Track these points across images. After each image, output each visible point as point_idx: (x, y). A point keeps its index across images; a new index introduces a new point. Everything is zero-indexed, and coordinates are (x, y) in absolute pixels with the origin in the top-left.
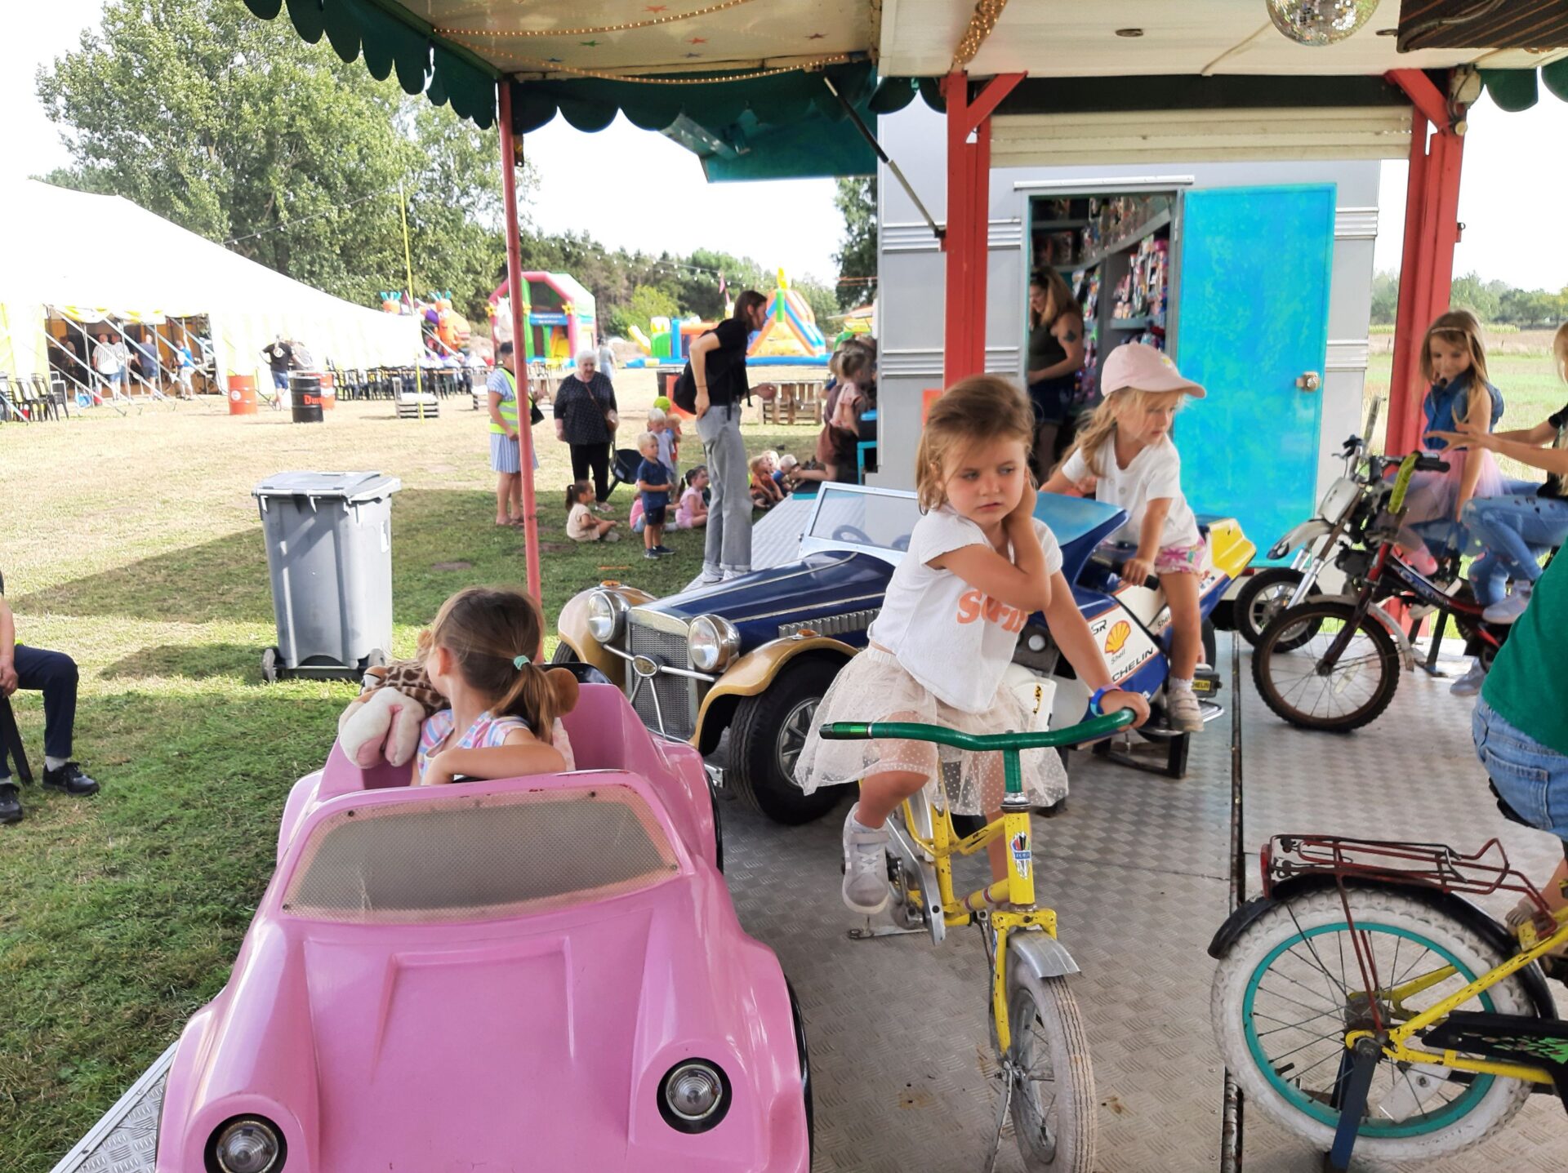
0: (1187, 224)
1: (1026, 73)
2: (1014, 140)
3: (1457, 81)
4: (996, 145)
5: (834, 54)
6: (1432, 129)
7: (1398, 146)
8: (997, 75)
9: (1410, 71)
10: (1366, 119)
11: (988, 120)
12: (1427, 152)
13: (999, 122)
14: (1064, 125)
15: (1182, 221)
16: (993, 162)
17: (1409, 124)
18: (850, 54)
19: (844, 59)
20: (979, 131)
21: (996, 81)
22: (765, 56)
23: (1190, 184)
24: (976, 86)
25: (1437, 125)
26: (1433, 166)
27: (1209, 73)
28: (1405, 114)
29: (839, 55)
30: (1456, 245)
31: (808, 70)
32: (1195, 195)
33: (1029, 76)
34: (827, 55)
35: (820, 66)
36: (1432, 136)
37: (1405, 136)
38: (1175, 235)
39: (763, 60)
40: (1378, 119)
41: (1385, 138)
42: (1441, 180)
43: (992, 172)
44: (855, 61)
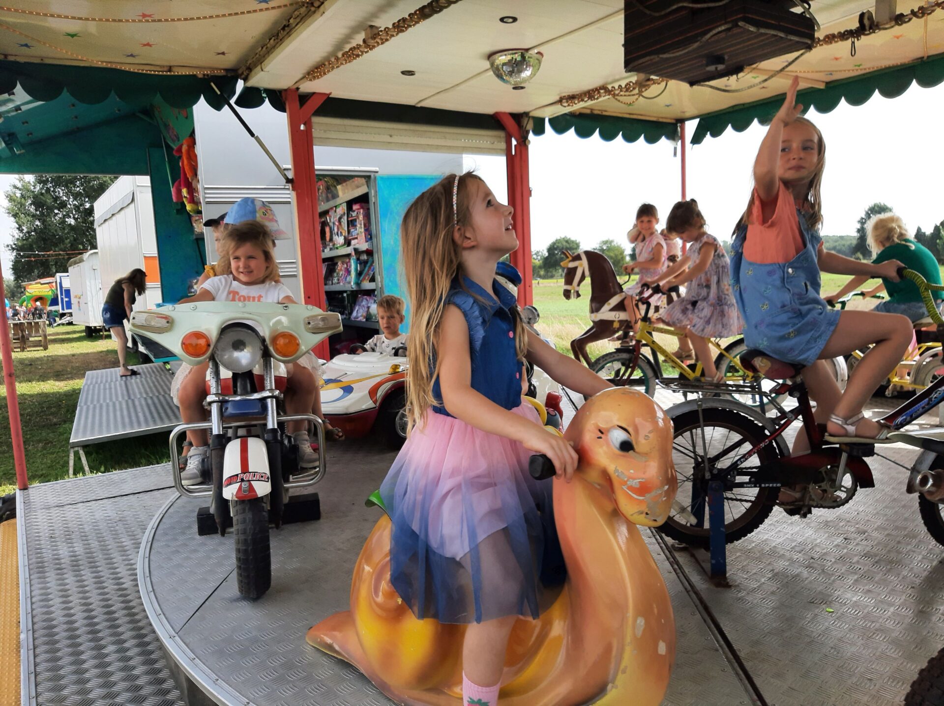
0: (379, 194)
1: (330, 94)
2: (325, 131)
3: (525, 121)
4: (315, 133)
5: (217, 69)
6: (514, 142)
7: (501, 149)
8: (314, 93)
9: (505, 113)
10: (487, 136)
11: (310, 119)
12: (513, 153)
13: (316, 120)
14: (351, 126)
15: (376, 192)
16: (315, 141)
17: (504, 140)
18: (226, 70)
19: (223, 73)
20: (305, 124)
21: (314, 97)
22: (172, 64)
23: (377, 172)
24: (304, 98)
25: (517, 141)
26: (517, 160)
27: (419, 105)
28: (502, 134)
29: (221, 69)
30: (531, 198)
31: (200, 76)
32: (382, 178)
33: (331, 96)
34: (213, 69)
35: (208, 75)
36: (515, 146)
37: (503, 146)
38: (372, 199)
39: (170, 67)
40: (492, 136)
41: (494, 146)
42: (521, 166)
43: (314, 147)
44: (229, 75)
